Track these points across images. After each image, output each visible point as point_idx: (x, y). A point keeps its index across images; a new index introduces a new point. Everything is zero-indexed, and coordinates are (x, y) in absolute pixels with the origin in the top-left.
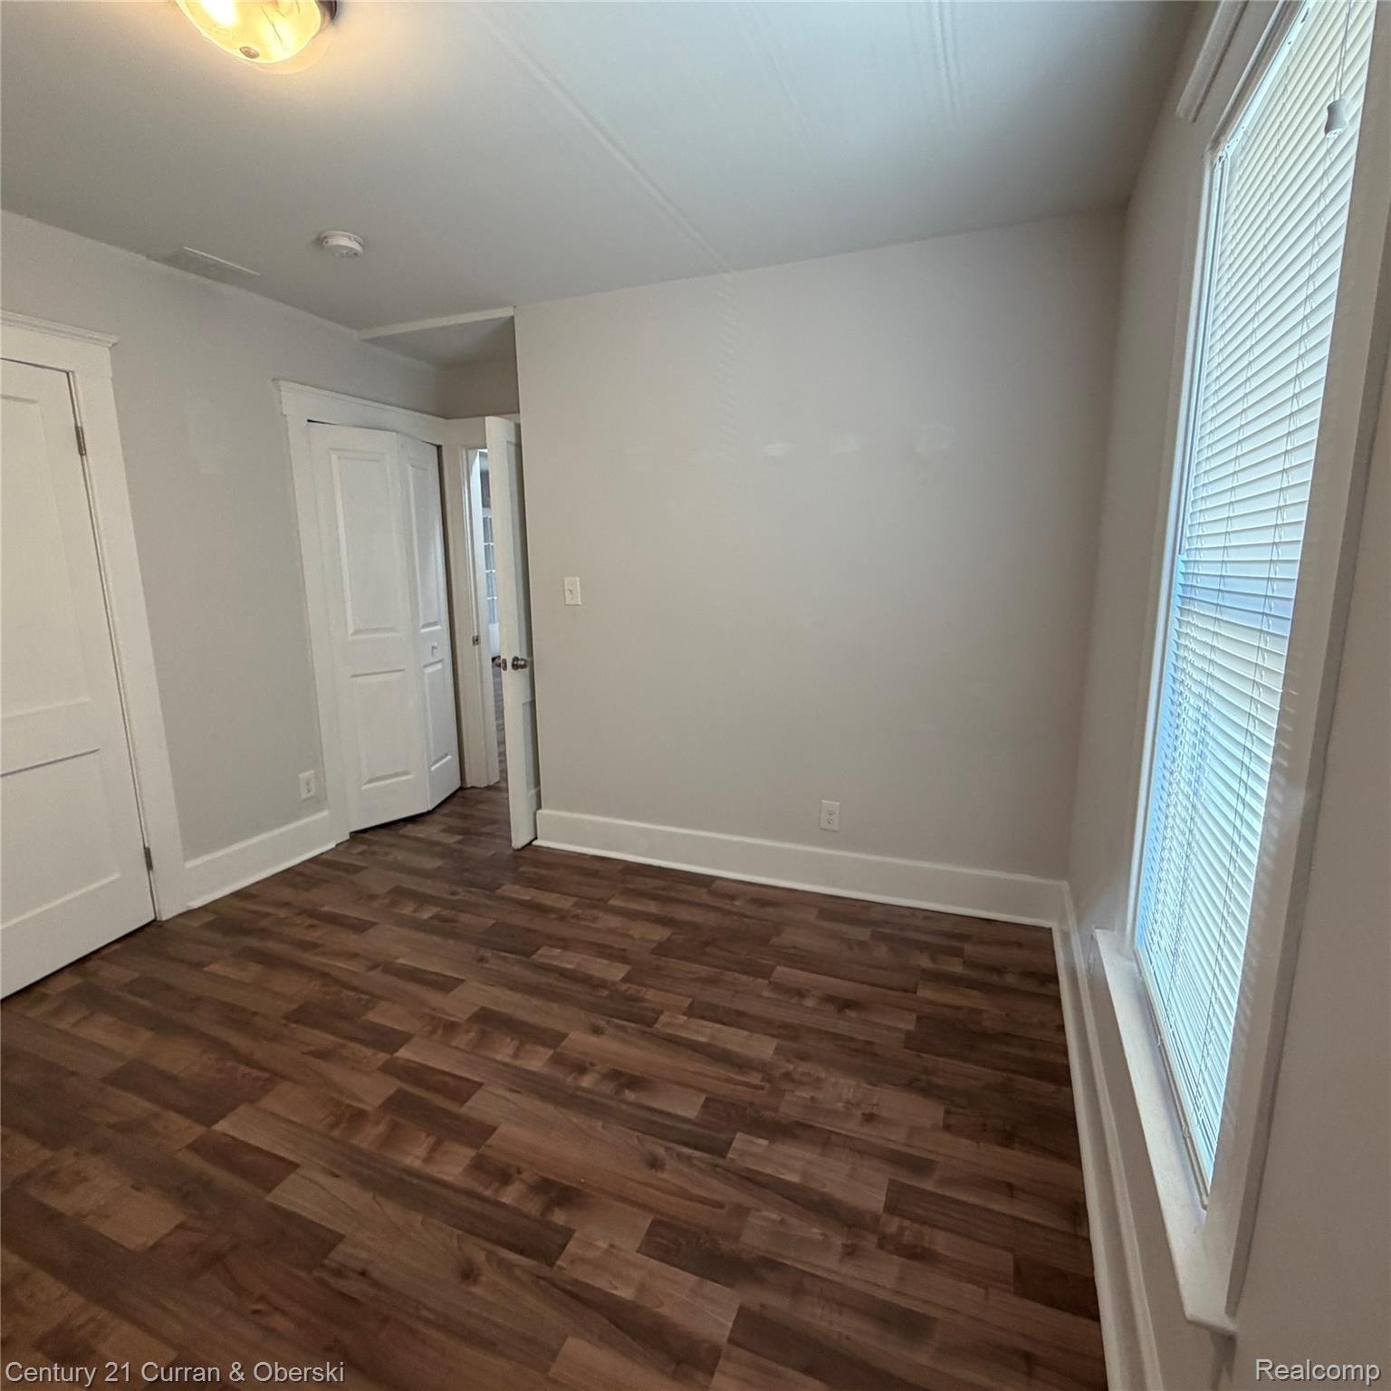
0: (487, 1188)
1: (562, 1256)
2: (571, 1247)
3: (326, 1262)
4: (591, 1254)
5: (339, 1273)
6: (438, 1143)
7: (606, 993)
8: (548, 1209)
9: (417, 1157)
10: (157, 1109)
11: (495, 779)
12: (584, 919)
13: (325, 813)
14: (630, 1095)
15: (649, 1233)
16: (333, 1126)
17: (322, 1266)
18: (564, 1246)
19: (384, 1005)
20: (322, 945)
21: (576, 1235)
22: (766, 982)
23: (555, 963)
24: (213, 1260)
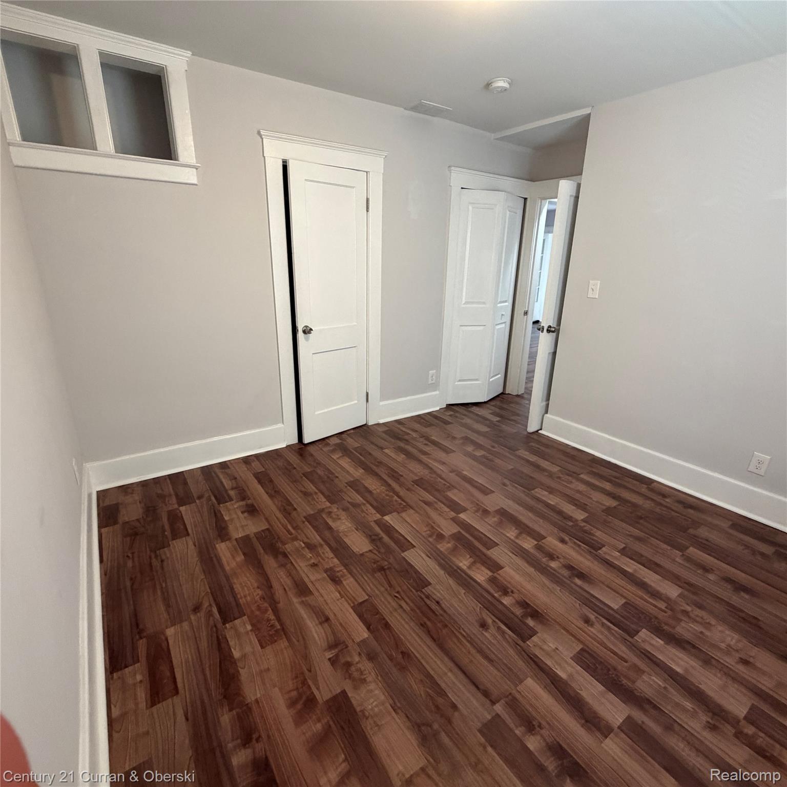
0: (496, 593)
1: (530, 640)
2: (534, 638)
3: (423, 590)
4: (545, 647)
5: (428, 597)
6: (474, 562)
7: (571, 524)
8: (525, 615)
9: (465, 565)
10: (364, 502)
11: (521, 391)
12: (563, 481)
13: (437, 392)
14: (578, 581)
15: (578, 653)
16: (430, 536)
17: (422, 591)
18: (531, 637)
19: (455, 491)
20: (431, 454)
21: (538, 634)
22: (681, 554)
23: (544, 498)
24: (382, 569)
